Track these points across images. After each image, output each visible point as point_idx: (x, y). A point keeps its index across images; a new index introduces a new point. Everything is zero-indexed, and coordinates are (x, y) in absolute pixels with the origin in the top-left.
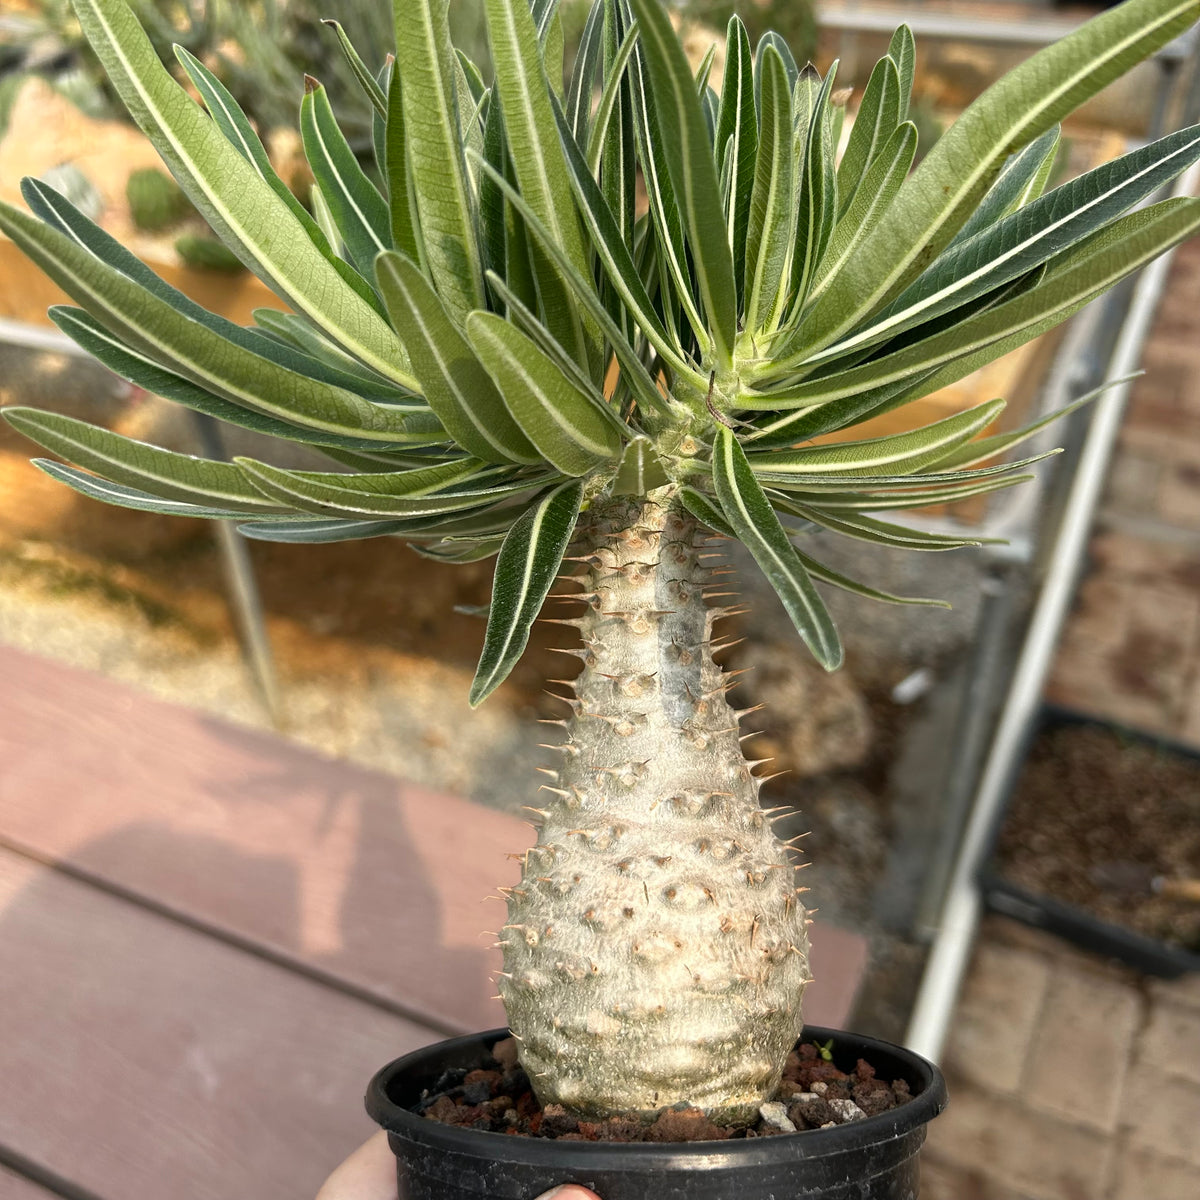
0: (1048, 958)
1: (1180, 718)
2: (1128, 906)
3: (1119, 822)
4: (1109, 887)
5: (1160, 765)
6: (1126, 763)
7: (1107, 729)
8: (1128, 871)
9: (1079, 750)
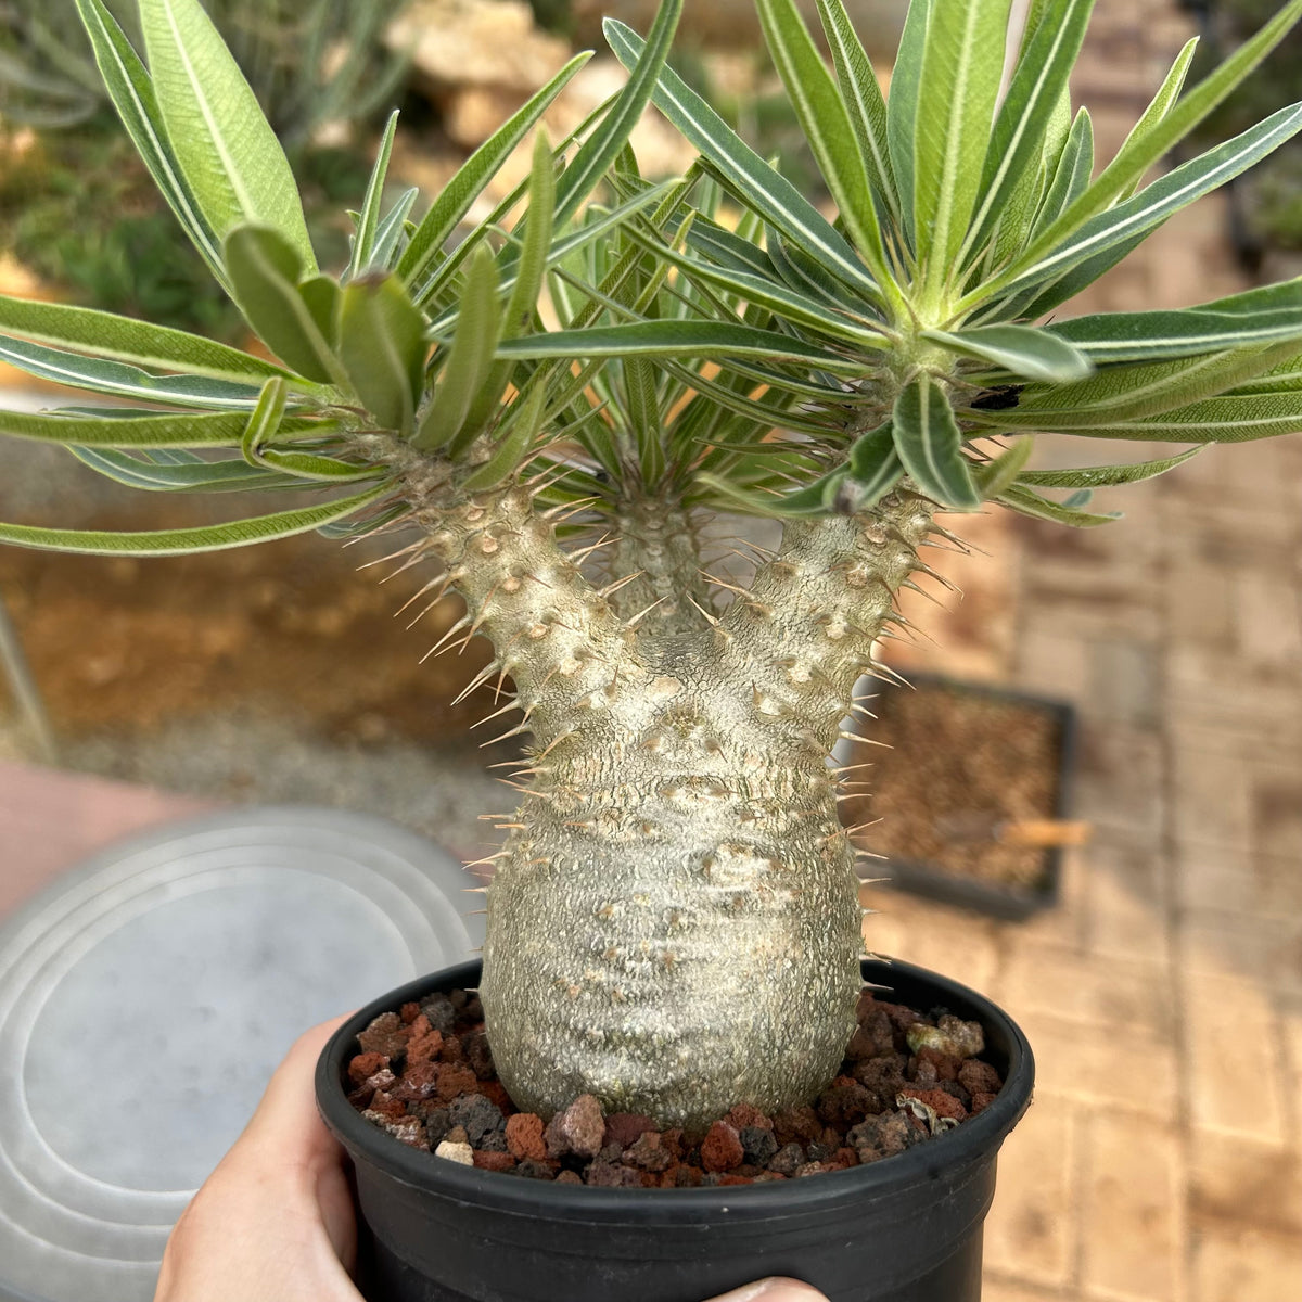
0: (901, 918)
1: (1014, 665)
2: (974, 855)
3: (959, 775)
4: (957, 838)
5: (993, 712)
6: (960, 716)
7: (938, 684)
8: (971, 821)
9: (914, 709)
